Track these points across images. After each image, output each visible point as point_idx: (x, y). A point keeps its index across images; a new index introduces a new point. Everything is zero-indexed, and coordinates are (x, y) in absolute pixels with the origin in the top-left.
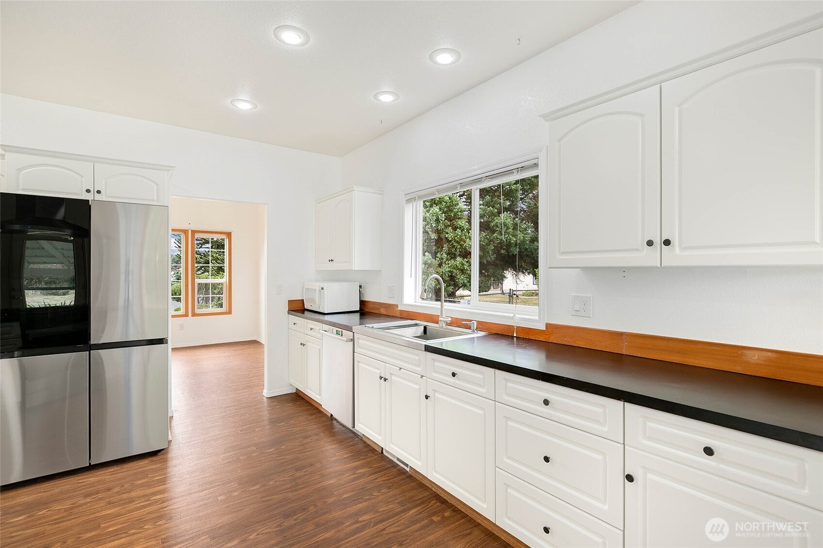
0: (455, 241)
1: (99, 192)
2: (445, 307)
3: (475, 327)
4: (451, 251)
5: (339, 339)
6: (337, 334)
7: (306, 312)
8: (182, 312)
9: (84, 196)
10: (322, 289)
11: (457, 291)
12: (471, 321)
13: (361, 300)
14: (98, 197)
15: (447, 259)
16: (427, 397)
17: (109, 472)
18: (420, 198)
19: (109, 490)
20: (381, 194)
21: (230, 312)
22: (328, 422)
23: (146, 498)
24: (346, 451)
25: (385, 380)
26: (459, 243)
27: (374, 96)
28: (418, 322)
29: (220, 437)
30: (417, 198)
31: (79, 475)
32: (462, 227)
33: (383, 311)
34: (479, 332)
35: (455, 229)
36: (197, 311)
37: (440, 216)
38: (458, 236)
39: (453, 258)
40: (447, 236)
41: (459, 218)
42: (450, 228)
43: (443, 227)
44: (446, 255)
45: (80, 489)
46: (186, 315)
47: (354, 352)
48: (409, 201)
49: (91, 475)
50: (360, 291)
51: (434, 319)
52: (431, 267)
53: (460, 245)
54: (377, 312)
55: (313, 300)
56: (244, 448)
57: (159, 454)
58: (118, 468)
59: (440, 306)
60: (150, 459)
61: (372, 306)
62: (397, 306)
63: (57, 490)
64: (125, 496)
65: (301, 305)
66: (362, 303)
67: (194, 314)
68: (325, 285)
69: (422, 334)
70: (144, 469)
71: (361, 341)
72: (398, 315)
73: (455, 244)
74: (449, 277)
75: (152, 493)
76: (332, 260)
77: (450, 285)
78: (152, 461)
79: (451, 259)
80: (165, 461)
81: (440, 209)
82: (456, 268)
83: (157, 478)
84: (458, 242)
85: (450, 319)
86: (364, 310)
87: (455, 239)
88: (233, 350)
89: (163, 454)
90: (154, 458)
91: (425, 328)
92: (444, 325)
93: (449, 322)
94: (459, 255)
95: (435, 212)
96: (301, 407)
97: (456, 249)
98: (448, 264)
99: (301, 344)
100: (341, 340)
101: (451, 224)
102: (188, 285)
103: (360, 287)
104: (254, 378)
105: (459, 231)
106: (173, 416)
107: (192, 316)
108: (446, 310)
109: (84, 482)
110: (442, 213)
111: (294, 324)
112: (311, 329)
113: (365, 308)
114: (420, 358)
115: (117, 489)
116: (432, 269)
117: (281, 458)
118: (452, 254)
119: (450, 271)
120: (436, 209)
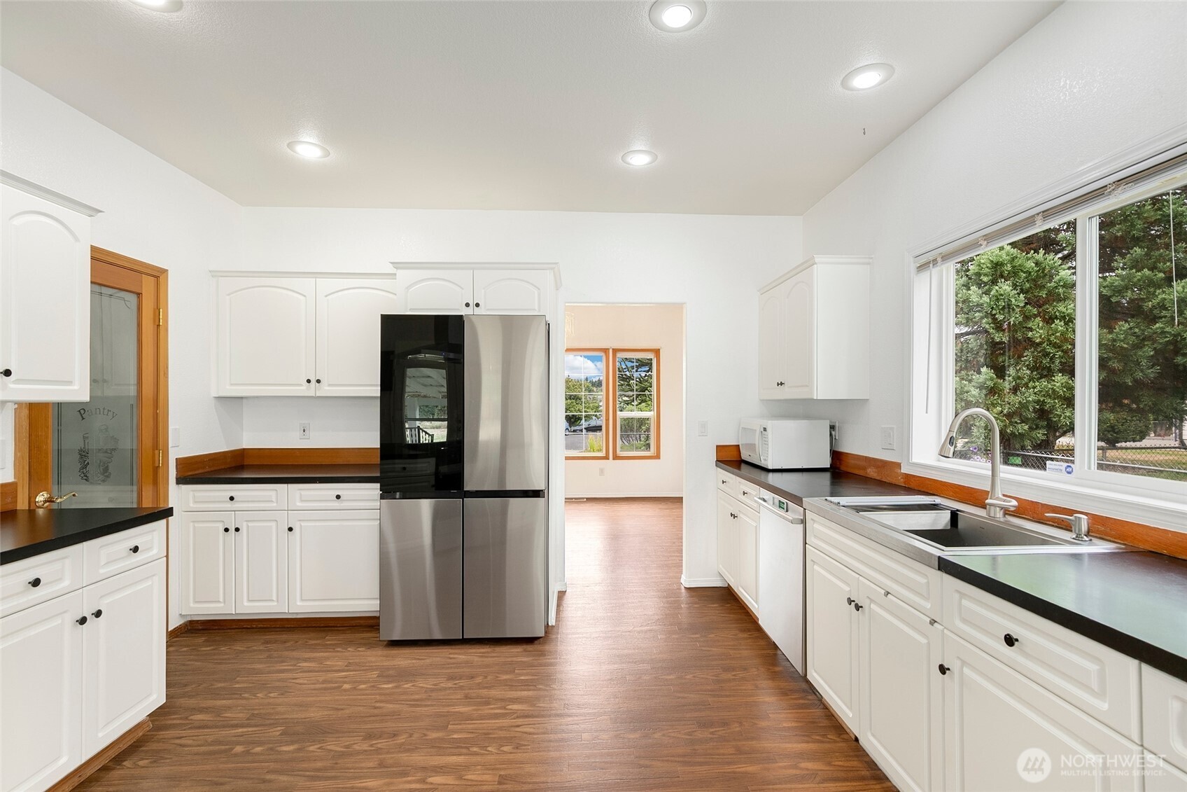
0: (1050, 343)
1: (477, 305)
2: (1002, 475)
3: (1084, 528)
4: (1042, 362)
5: (781, 516)
6: (780, 507)
7: (743, 466)
8: (602, 454)
9: (463, 311)
10: (765, 429)
11: (1060, 437)
12: (1071, 512)
13: (834, 451)
14: (478, 311)
15: (1031, 379)
16: (943, 670)
17: (480, 653)
18: (946, 257)
19: (472, 677)
20: (869, 264)
21: (657, 457)
22: (769, 651)
23: (503, 704)
24: (789, 715)
25: (858, 607)
26: (1059, 347)
27: (842, 84)
28: (938, 500)
29: (610, 635)
30: (939, 259)
31: (454, 647)
32: (1068, 315)
33: (872, 472)
34: (1095, 540)
35: (1049, 320)
36: (620, 453)
37: (1013, 300)
38: (1058, 334)
39: (1046, 376)
40: (1030, 334)
41: (1060, 300)
42: (1038, 319)
43: (1021, 319)
44: (1028, 372)
45: (448, 666)
46: (606, 458)
47: (805, 543)
48: (922, 268)
49: (463, 651)
50: (831, 435)
51: (976, 497)
52: (995, 393)
53: (1062, 351)
54: (861, 473)
55: (752, 447)
56: (635, 663)
57: (536, 642)
58: (489, 650)
59: (991, 472)
60: (525, 647)
61: (853, 462)
62: (899, 465)
63: (428, 661)
64: (484, 692)
65: (735, 453)
66: (836, 455)
67: (616, 457)
68: (769, 424)
69: (947, 525)
70: (514, 659)
71: (818, 526)
72: (901, 482)
73: (1050, 350)
74: (1035, 411)
75: (511, 698)
76: (782, 384)
77: (1037, 427)
78: (525, 651)
79: (1041, 378)
80: (543, 654)
81: (1015, 286)
82: (1054, 394)
83: (522, 678)
84: (1055, 345)
85: (1014, 503)
86: (839, 468)
87: (1049, 340)
88: (660, 508)
89: (539, 644)
90: (529, 647)
91: (954, 515)
92: (999, 514)
93: (1012, 509)
94: (1060, 371)
95: (1002, 292)
96: (730, 613)
97: (1051, 359)
98: (1034, 388)
99: (732, 515)
100: (784, 518)
101: (1039, 313)
102: (608, 419)
103: (832, 428)
104: (673, 555)
105: (1059, 325)
106: (566, 591)
107: (614, 459)
108: (1004, 481)
109: (454, 658)
110: (1019, 294)
111: (723, 482)
112: (744, 493)
113: (840, 464)
114: (928, 582)
115: (479, 680)
116: (995, 398)
117: (682, 695)
118: (1044, 369)
119: (1038, 402)
120: (1005, 287)
